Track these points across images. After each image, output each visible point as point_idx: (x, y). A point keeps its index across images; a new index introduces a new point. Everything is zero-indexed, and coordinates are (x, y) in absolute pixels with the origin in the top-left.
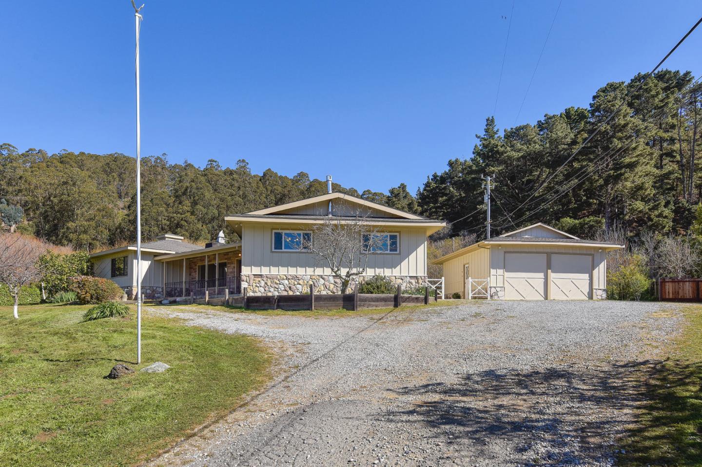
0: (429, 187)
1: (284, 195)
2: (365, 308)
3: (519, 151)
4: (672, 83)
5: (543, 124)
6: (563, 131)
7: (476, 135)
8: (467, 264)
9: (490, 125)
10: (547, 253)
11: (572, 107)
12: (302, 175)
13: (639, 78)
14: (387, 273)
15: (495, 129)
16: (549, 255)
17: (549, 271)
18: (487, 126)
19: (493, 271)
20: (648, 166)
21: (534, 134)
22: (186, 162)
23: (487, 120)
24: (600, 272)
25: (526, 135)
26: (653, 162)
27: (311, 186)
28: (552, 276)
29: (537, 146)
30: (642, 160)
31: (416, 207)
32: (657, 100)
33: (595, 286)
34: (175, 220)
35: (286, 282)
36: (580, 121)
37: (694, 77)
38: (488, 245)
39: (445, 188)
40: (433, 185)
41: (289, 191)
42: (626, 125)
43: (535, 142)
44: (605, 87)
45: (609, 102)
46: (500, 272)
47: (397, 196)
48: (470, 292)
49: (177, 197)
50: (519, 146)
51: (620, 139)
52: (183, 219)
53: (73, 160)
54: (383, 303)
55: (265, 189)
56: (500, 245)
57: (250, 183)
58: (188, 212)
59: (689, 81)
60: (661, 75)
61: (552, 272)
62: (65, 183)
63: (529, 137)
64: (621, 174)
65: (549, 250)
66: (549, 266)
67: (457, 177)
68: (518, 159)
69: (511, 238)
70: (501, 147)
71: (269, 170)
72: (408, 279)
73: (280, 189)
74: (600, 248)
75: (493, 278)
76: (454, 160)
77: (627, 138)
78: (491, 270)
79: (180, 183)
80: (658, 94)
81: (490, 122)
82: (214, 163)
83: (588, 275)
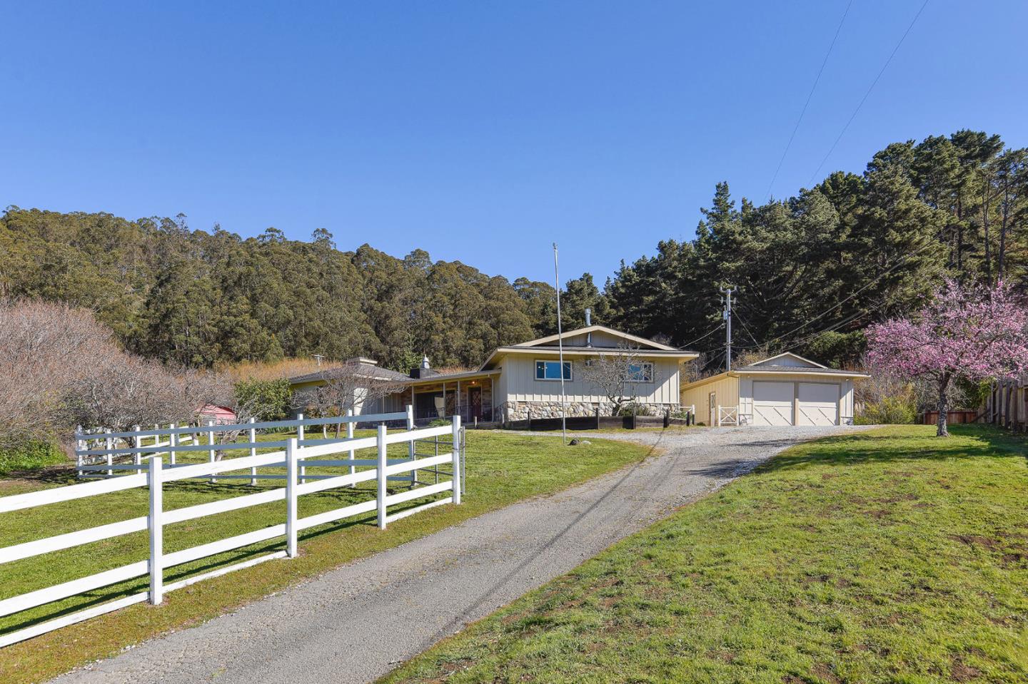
0: (630, 281)
1: (392, 286)
2: (641, 428)
3: (764, 240)
4: (974, 151)
5: (798, 202)
6: (825, 213)
7: (701, 209)
8: (713, 392)
9: (722, 195)
10: (795, 382)
11: (840, 172)
12: (418, 255)
13: (932, 143)
14: (641, 400)
15: (729, 201)
16: (797, 384)
17: (797, 400)
18: (717, 195)
19: (742, 400)
20: (937, 266)
21: (785, 216)
22: (217, 228)
23: (718, 187)
24: (847, 400)
25: (773, 219)
26: (941, 261)
27: (434, 272)
28: (799, 404)
29: (789, 235)
30: (927, 259)
31: (608, 309)
32: (952, 175)
33: (842, 414)
34: (226, 324)
35: (549, 408)
36: (851, 194)
37: (1003, 143)
38: (737, 374)
39: (653, 283)
40: (636, 278)
41: (399, 280)
42: (907, 211)
43: (785, 229)
44: (885, 152)
45: (887, 177)
46: (749, 400)
47: (579, 292)
48: (720, 419)
49: (225, 289)
50: (764, 233)
51: (899, 230)
52: (240, 323)
53: (29, 223)
54: (656, 424)
55: (360, 276)
56: (749, 374)
57: (338, 267)
58: (246, 312)
59: (998, 147)
60: (961, 138)
61: (800, 401)
62: (47, 268)
63: (777, 221)
64: (899, 278)
65: (797, 380)
66: (796, 395)
67: (671, 266)
68: (762, 252)
69: (759, 367)
70: (740, 234)
71: (366, 245)
72: (662, 406)
73: (384, 276)
74: (848, 378)
75: (742, 406)
76: (666, 241)
77: (908, 228)
78: (740, 398)
79: (228, 267)
80: (953, 167)
81: (722, 190)
82: (276, 234)
83: (835, 404)
